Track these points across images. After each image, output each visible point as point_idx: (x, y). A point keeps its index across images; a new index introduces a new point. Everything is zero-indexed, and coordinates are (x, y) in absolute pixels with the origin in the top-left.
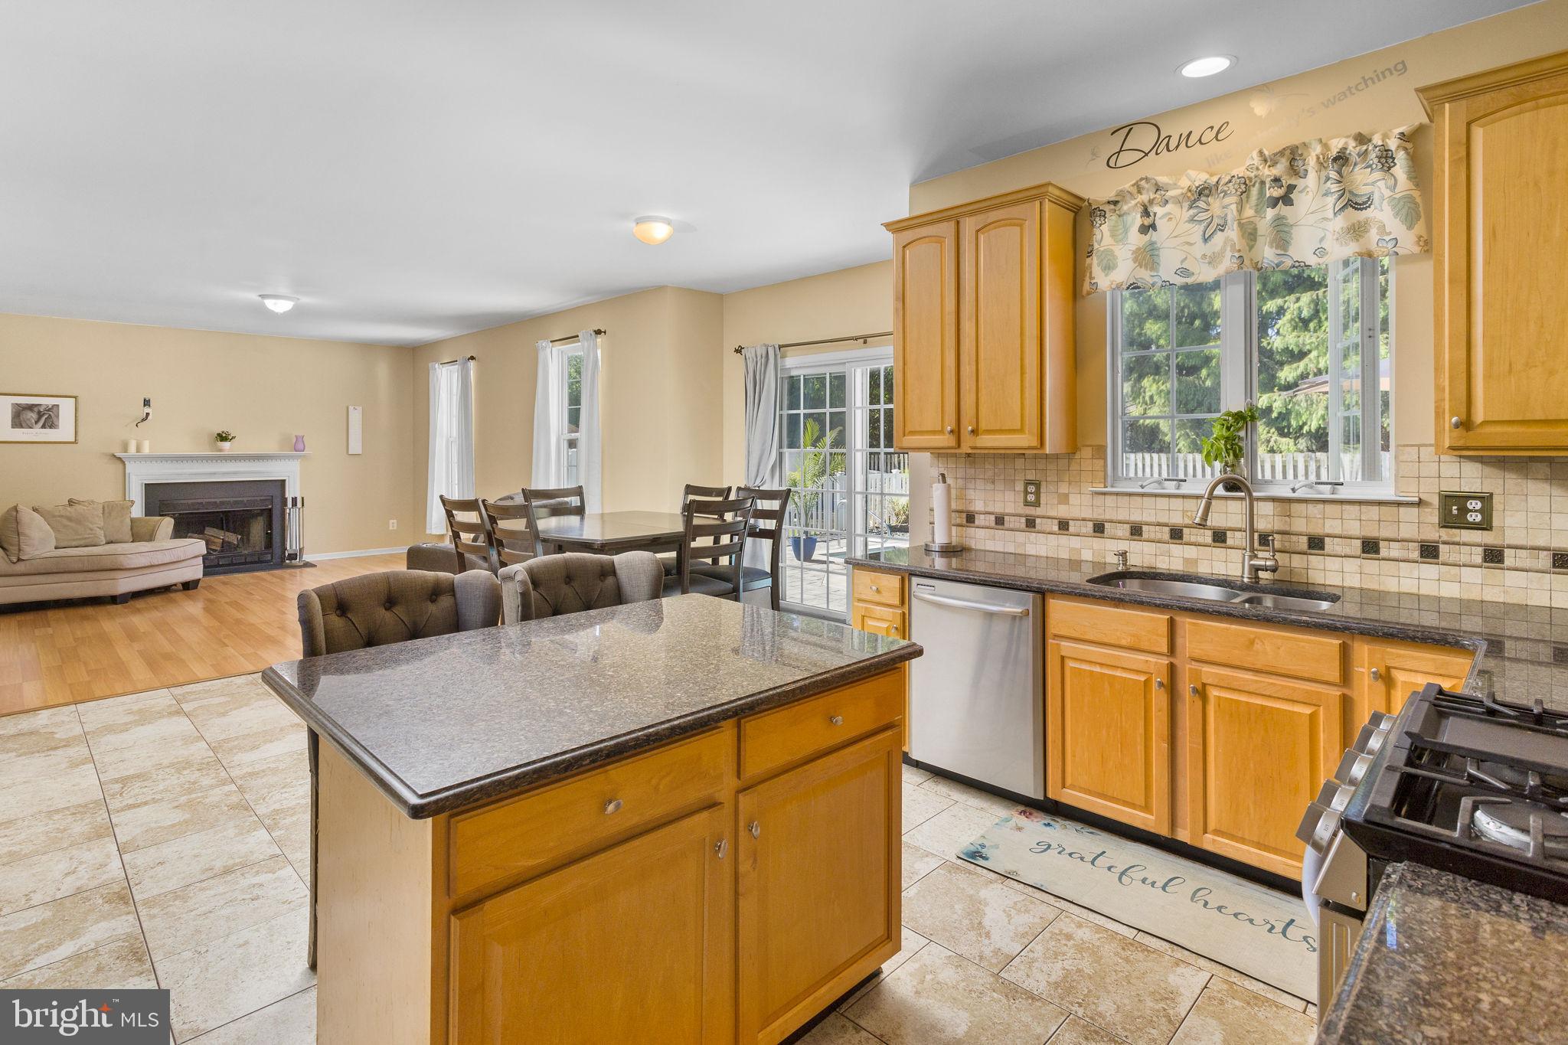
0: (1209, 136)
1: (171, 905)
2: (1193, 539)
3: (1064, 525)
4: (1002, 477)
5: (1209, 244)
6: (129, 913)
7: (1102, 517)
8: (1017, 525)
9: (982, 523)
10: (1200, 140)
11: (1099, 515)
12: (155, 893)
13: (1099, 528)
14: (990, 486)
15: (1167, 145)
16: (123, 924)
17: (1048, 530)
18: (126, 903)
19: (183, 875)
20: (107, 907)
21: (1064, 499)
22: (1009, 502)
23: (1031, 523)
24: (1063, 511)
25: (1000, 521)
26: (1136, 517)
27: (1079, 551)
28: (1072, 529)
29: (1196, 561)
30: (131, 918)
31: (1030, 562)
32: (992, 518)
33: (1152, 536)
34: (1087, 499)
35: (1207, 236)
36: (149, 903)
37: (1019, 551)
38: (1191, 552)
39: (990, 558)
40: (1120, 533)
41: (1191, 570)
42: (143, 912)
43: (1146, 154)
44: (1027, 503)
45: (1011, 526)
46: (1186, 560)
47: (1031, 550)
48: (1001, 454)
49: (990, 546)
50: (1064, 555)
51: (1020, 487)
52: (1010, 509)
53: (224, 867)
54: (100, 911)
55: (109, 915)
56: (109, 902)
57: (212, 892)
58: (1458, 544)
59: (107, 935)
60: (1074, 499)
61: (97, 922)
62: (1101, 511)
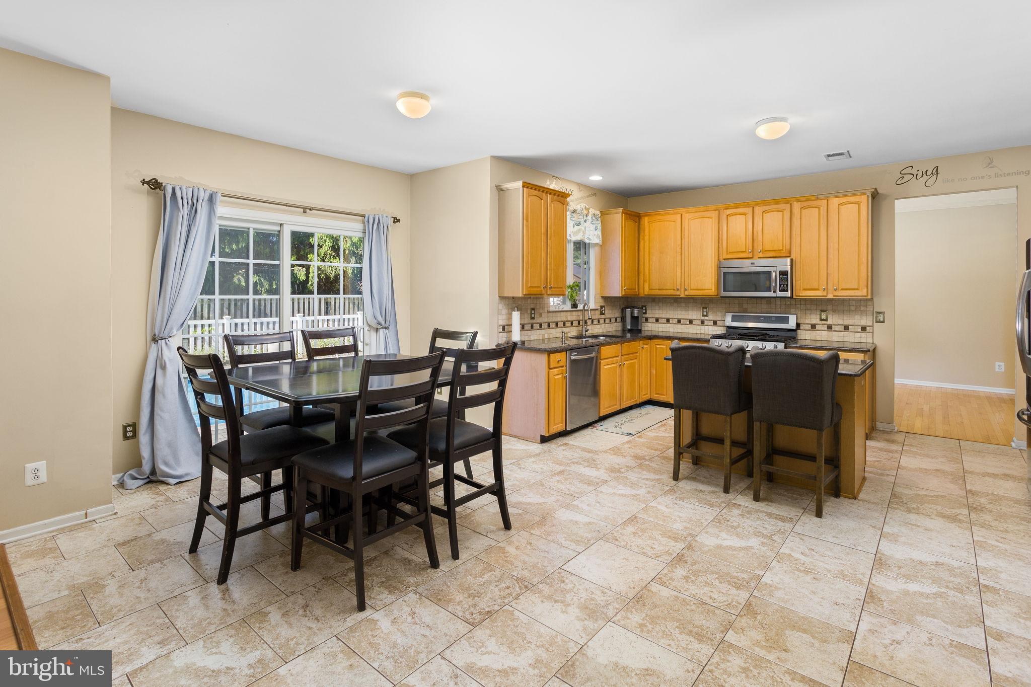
1: (850, 573)
2: (567, 325)
4: (524, 308)
6: (873, 585)
7: (557, 320)
11: (549, 320)
12: (853, 586)
16: (879, 581)
18: (871, 592)
19: (832, 586)
20: (883, 597)
26: (563, 319)
27: (544, 335)
29: (568, 332)
30: (873, 581)
34: (546, 315)
35: (574, 226)
36: (860, 582)
37: (529, 339)
38: (567, 330)
42: (866, 580)
53: (807, 574)
54: (888, 598)
55: (884, 591)
56: (880, 600)
57: (826, 566)
59: (890, 581)
61: (892, 592)
62: (549, 318)
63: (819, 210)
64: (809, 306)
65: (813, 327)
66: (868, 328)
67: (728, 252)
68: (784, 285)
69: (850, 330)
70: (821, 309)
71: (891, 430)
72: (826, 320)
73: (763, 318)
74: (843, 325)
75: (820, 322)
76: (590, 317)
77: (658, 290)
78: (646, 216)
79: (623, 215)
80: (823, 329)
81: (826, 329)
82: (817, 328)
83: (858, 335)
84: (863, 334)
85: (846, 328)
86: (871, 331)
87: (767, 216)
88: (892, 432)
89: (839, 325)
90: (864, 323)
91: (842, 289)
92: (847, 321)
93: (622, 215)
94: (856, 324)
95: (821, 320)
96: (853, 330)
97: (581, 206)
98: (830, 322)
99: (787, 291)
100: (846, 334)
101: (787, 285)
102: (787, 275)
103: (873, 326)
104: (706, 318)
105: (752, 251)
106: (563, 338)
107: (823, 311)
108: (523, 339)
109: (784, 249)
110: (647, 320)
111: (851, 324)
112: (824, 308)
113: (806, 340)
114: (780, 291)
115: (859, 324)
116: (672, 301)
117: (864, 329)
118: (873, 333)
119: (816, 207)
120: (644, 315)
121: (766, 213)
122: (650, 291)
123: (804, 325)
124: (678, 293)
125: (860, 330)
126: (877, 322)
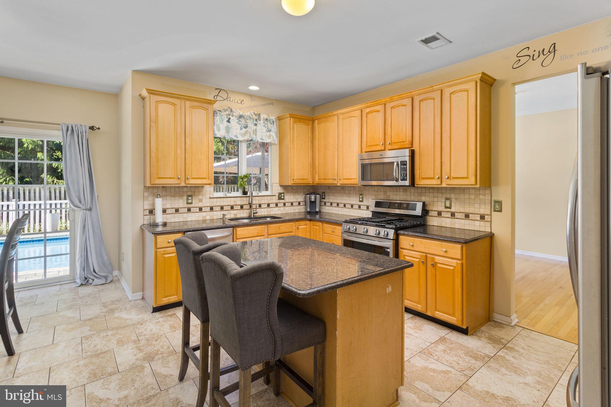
0: (239, 102)
2: (236, 208)
3: (201, 209)
4: (178, 195)
5: (242, 130)
7: (212, 205)
8: (184, 211)
9: (170, 212)
10: (237, 102)
11: (212, 204)
13: (212, 209)
14: (174, 198)
15: (230, 99)
17: (195, 211)
21: (201, 201)
22: (181, 203)
23: (189, 210)
24: (200, 205)
25: (177, 211)
26: (222, 204)
27: (205, 217)
28: (203, 210)
29: (237, 214)
31: (189, 223)
32: (174, 210)
33: (226, 209)
34: (208, 200)
35: (242, 128)
37: (185, 220)
38: (235, 212)
39: (173, 225)
40: (218, 209)
41: (236, 217)
43: (225, 100)
44: (188, 203)
45: (182, 212)
46: (235, 215)
47: (189, 219)
48: (178, 186)
49: (173, 220)
50: (201, 219)
51: (185, 198)
52: (181, 206)
58: (280, 203)
60: (204, 200)
62: (212, 203)
63: (434, 101)
64: (436, 194)
65: (440, 214)
66: (486, 217)
67: (368, 146)
68: (404, 174)
69: (470, 218)
70: (445, 197)
71: (507, 323)
72: (450, 208)
73: (397, 205)
74: (464, 213)
75: (445, 210)
76: (250, 202)
77: (323, 180)
78: (317, 119)
79: (292, 118)
80: (447, 216)
81: (450, 216)
82: (442, 215)
83: (477, 223)
84: (482, 222)
85: (467, 216)
86: (489, 220)
87: (395, 111)
88: (508, 325)
89: (460, 213)
90: (482, 211)
91: (454, 178)
92: (468, 210)
93: (290, 119)
94: (476, 212)
95: (446, 207)
96: (473, 218)
97: (251, 112)
98: (453, 210)
99: (406, 180)
100: (467, 222)
101: (406, 174)
102: (406, 165)
103: (491, 215)
104: (361, 203)
105: (384, 144)
106: (224, 219)
107: (447, 199)
108: (165, 221)
109: (407, 141)
110: (325, 204)
111: (471, 212)
112: (448, 196)
113: (434, 226)
114: (401, 180)
115: (478, 212)
116: (341, 189)
117: (482, 217)
118: (491, 222)
119: (432, 99)
120: (323, 200)
121: (393, 109)
122: (319, 180)
123: (432, 212)
124: (336, 182)
125: (479, 218)
126: (495, 211)
